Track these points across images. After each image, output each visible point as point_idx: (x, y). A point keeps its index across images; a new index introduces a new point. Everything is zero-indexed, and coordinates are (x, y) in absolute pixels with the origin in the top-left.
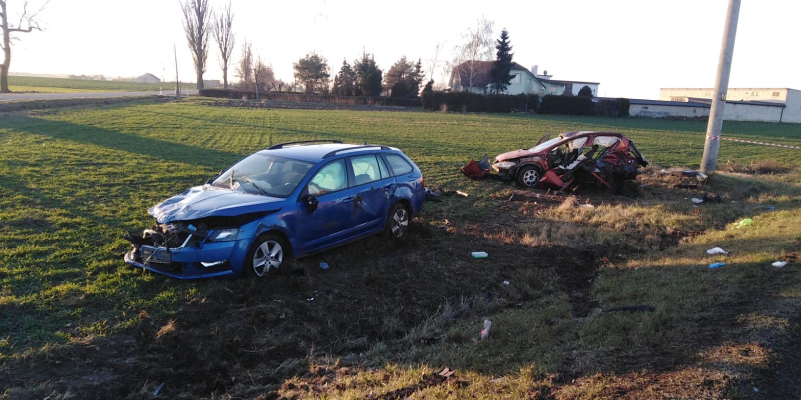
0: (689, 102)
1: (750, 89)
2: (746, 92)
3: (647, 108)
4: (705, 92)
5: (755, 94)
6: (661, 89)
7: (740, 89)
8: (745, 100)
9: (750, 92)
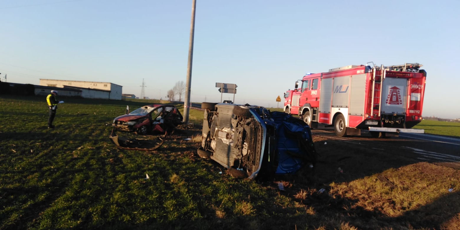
0: (64, 88)
1: (93, 82)
2: (90, 83)
3: (44, 91)
4: (68, 82)
5: (95, 85)
6: (40, 79)
7: (87, 82)
8: (91, 88)
9: (93, 84)
